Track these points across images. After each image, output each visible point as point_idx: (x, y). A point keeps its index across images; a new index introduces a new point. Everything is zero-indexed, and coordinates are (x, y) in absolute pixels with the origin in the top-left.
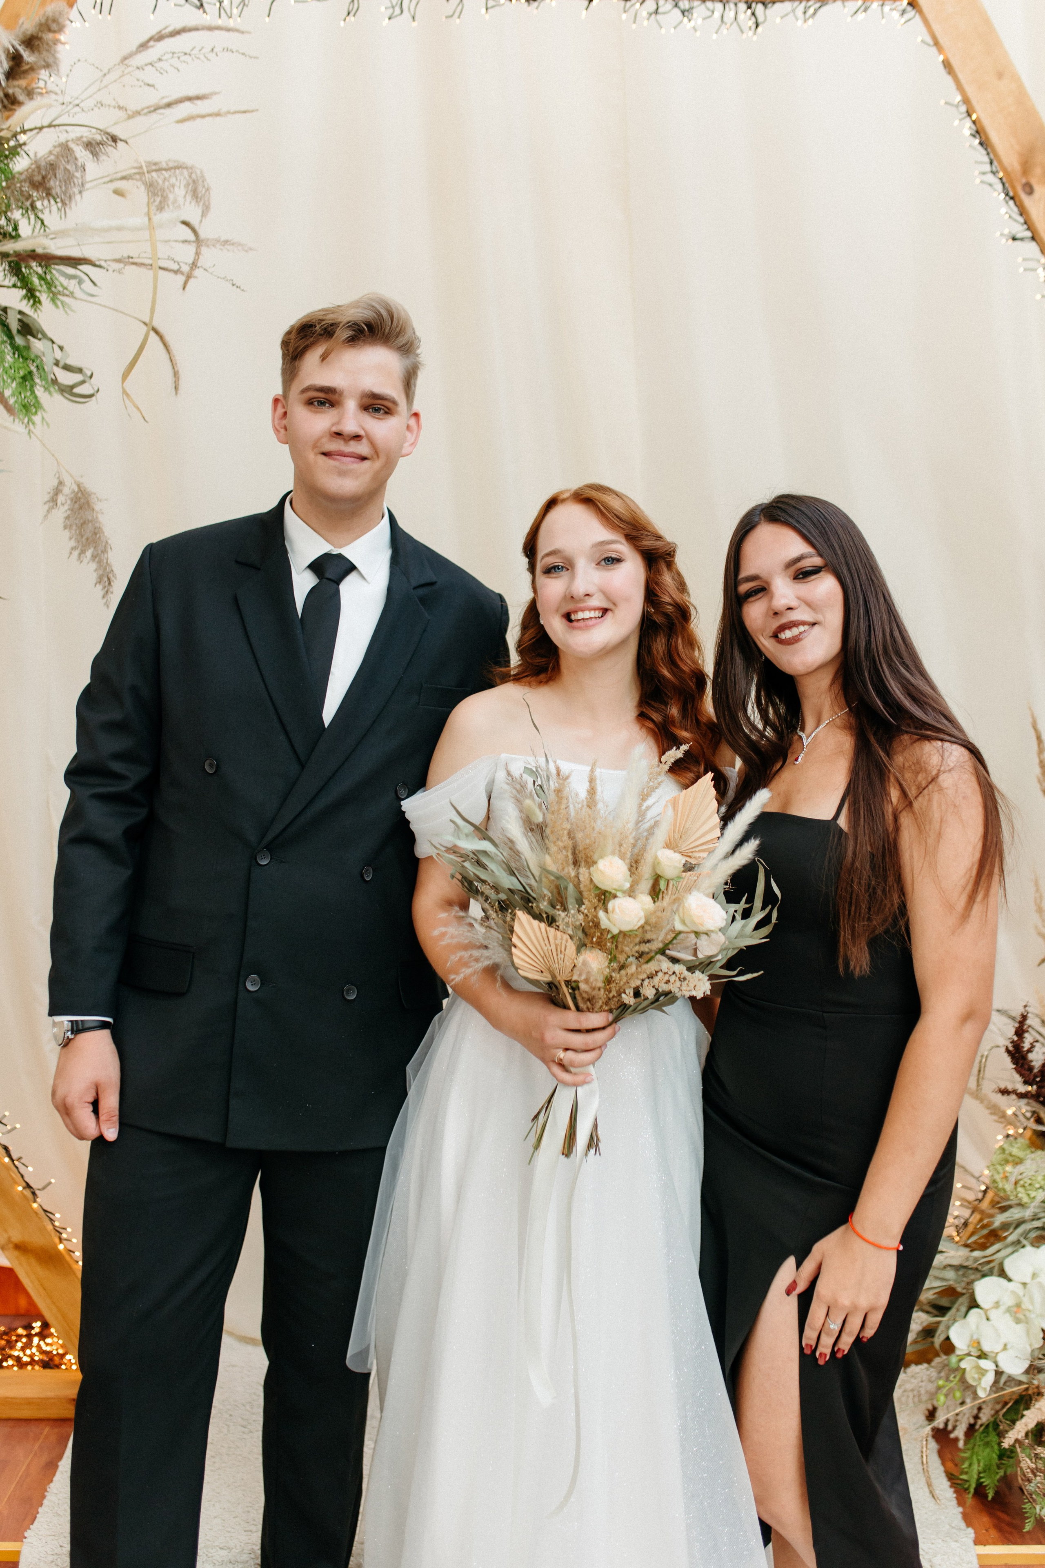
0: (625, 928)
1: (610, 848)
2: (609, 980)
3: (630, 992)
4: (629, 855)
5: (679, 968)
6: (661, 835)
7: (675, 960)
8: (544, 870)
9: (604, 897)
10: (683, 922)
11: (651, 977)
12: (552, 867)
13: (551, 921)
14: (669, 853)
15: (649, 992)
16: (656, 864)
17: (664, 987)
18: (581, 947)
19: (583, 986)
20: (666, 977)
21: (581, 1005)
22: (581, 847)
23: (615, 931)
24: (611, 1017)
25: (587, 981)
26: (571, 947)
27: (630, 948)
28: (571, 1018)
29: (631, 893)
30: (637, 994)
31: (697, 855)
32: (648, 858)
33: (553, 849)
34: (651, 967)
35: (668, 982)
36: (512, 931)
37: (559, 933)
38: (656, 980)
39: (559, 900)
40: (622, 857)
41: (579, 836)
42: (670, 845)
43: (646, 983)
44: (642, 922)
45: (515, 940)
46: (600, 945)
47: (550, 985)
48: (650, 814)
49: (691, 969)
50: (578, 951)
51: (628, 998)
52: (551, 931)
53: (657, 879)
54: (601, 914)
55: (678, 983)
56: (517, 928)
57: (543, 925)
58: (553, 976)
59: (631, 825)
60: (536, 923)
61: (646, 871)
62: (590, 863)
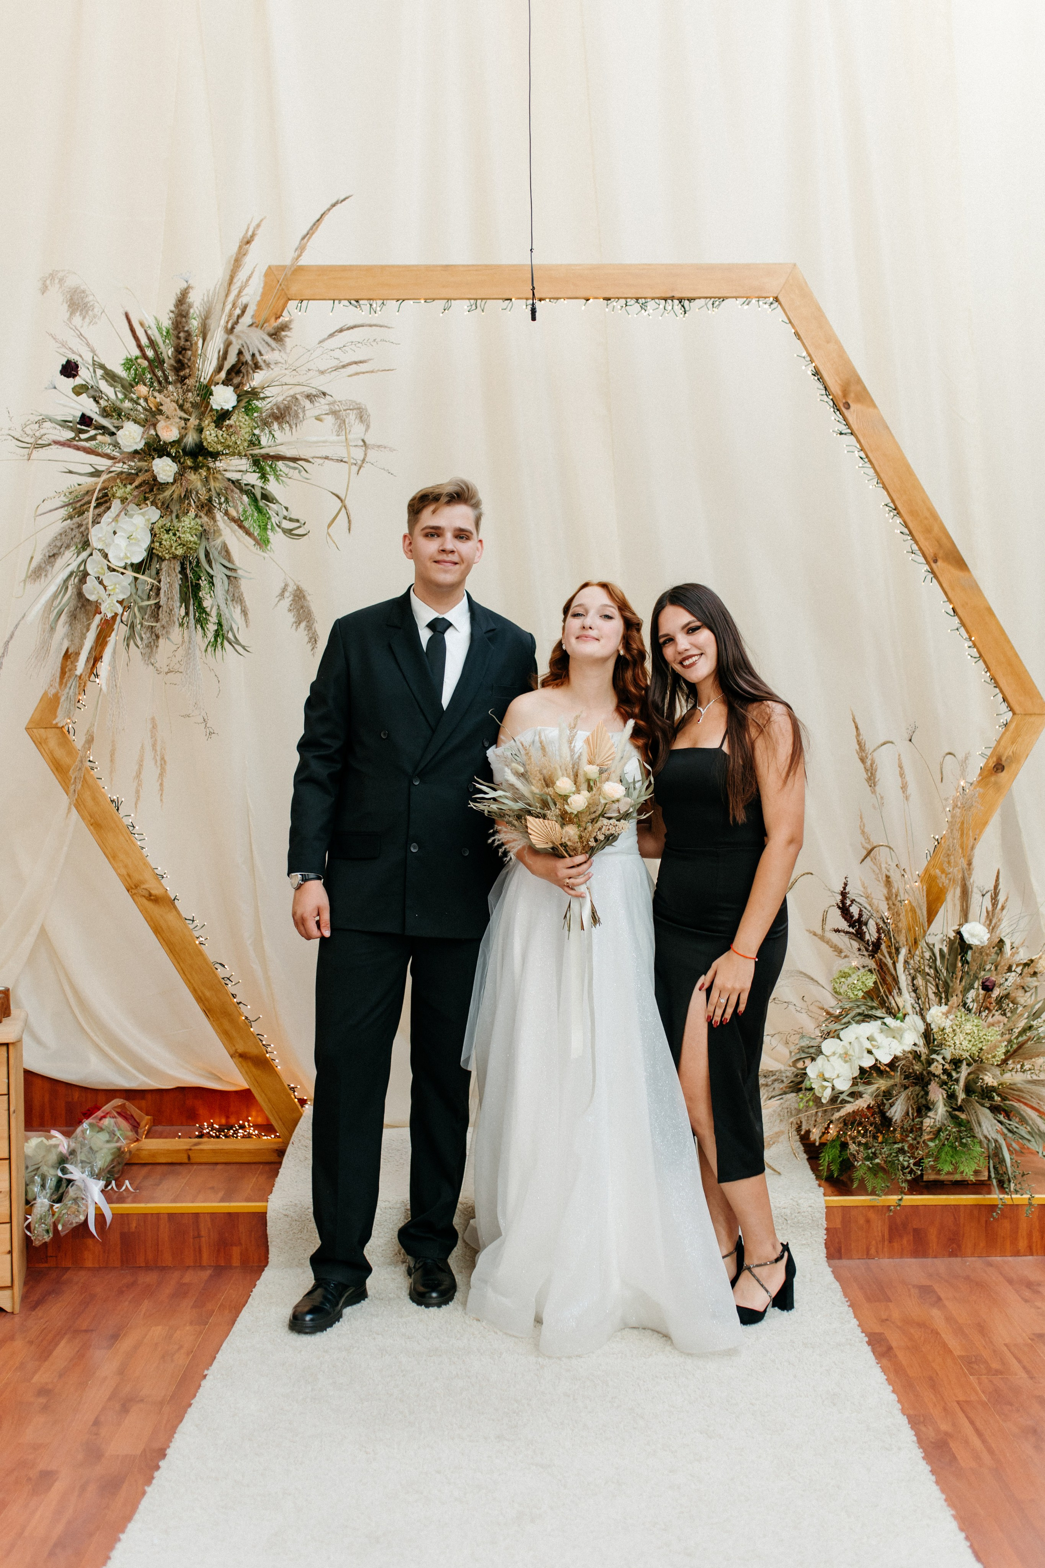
0: (580, 810)
1: (560, 773)
2: (581, 837)
3: (592, 840)
4: (571, 774)
5: (613, 821)
6: (584, 759)
7: (610, 818)
8: (532, 793)
9: (565, 798)
10: (605, 798)
11: (600, 829)
12: (537, 791)
13: (544, 817)
14: (591, 767)
15: (601, 837)
16: (585, 774)
17: (608, 833)
18: (563, 825)
19: (569, 843)
20: (608, 827)
21: (572, 853)
22: (547, 777)
23: (575, 812)
24: (588, 856)
25: (569, 840)
26: (558, 826)
27: (585, 818)
28: (568, 861)
29: (578, 791)
30: (596, 840)
31: (606, 763)
32: (581, 773)
33: (534, 782)
34: (599, 824)
35: (609, 829)
36: (527, 827)
37: (550, 822)
38: (603, 830)
39: (545, 804)
40: (568, 777)
41: (545, 772)
42: (590, 763)
43: (598, 833)
44: (586, 804)
45: (529, 831)
46: (571, 822)
47: (553, 848)
48: (576, 750)
49: (618, 820)
50: (562, 828)
51: (592, 843)
52: (546, 821)
53: (588, 781)
54: (566, 807)
55: (614, 829)
56: (529, 825)
57: (541, 820)
58: (553, 843)
59: (568, 759)
60: (537, 820)
61: (581, 779)
62: (554, 783)
